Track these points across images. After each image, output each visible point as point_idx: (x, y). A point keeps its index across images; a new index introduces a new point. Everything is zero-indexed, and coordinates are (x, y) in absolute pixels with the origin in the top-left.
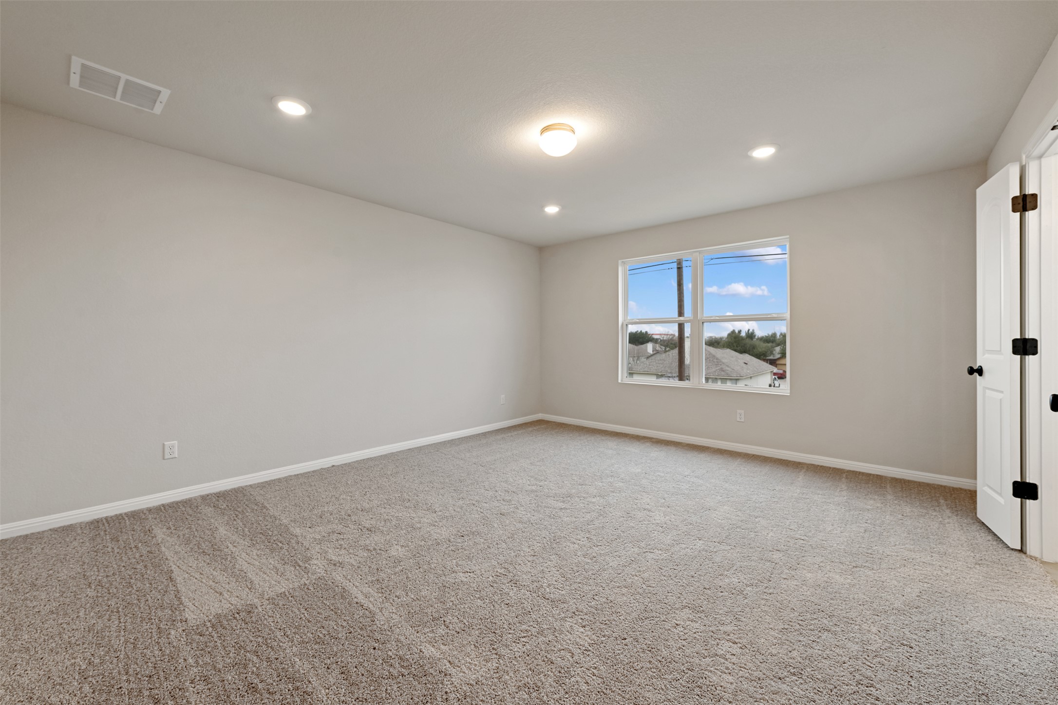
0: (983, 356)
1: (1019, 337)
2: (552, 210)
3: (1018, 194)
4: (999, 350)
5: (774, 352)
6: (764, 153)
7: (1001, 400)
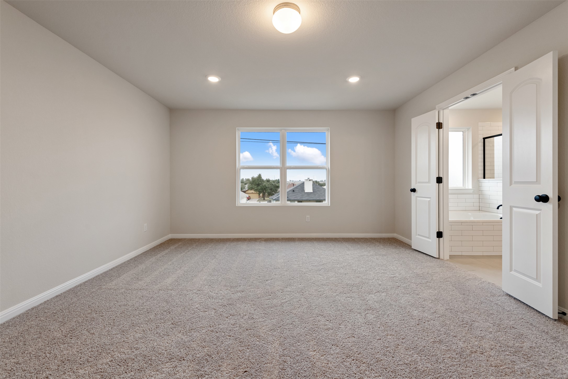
0: (416, 184)
1: (438, 177)
2: (213, 79)
3: (438, 122)
4: (428, 181)
5: (245, 188)
6: (354, 80)
7: (429, 201)
